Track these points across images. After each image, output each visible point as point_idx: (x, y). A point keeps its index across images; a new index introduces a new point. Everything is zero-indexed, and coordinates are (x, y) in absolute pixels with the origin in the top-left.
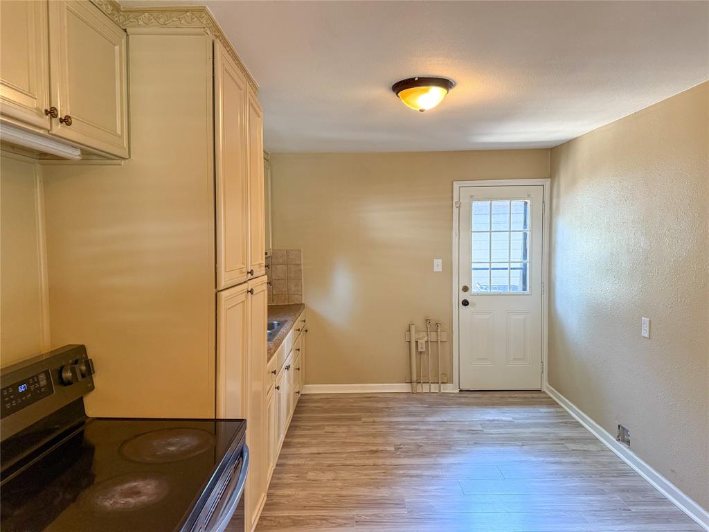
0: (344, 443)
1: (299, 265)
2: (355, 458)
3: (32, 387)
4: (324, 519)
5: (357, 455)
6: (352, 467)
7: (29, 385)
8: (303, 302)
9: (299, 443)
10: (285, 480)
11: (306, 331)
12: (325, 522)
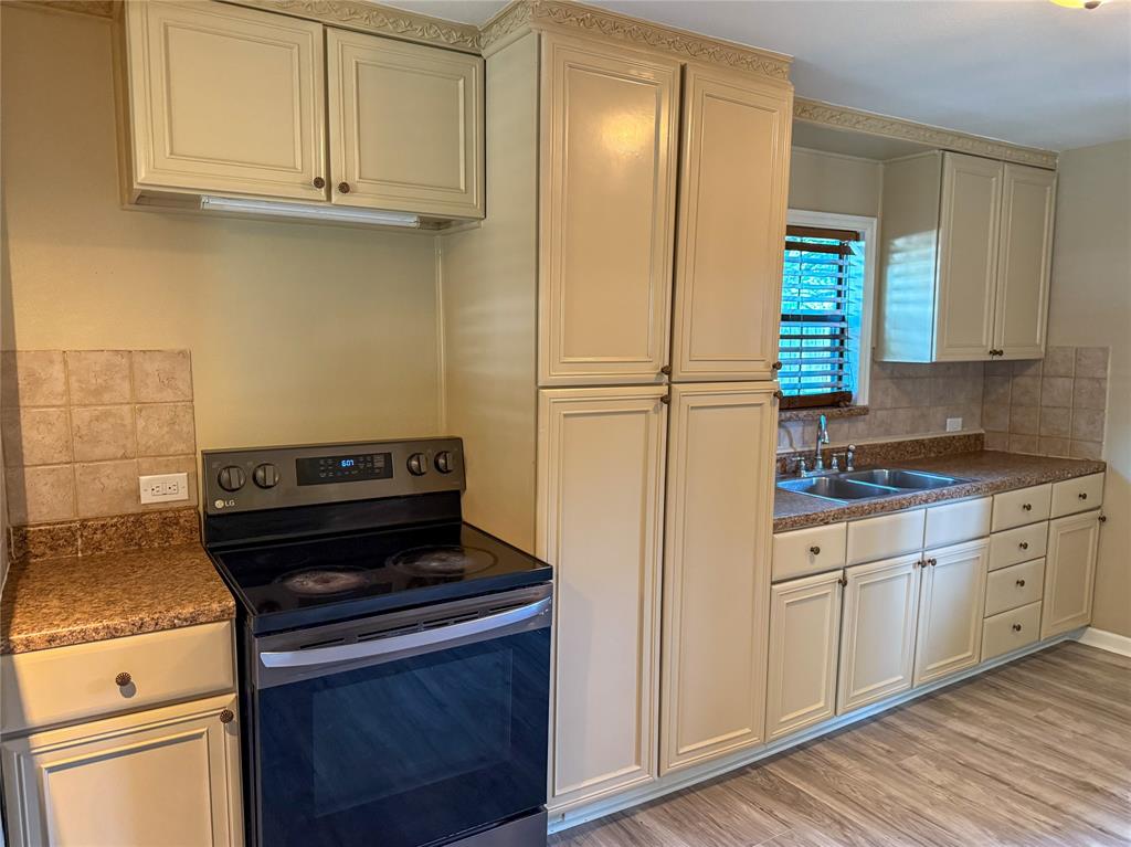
0: (1050, 748)
1: (1101, 380)
2: (1034, 779)
3: (362, 466)
4: (839, 823)
5: (1042, 776)
6: (1006, 787)
7: (357, 462)
8: (1103, 459)
9: (962, 711)
10: (863, 747)
11: (1103, 519)
12: (838, 827)
